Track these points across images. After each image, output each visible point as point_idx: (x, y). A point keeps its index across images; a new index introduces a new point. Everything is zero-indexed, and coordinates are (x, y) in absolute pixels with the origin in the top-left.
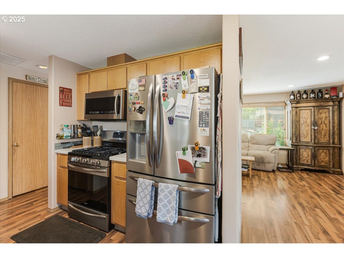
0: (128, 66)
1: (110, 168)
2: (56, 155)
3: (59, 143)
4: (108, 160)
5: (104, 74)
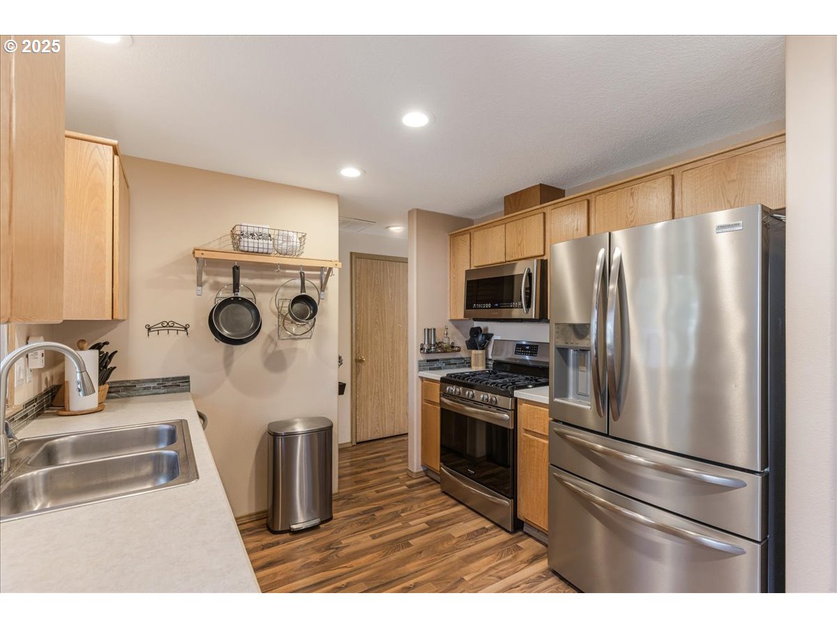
0: (548, 211)
1: (515, 410)
2: (420, 382)
3: (424, 361)
4: (512, 396)
5: (499, 230)
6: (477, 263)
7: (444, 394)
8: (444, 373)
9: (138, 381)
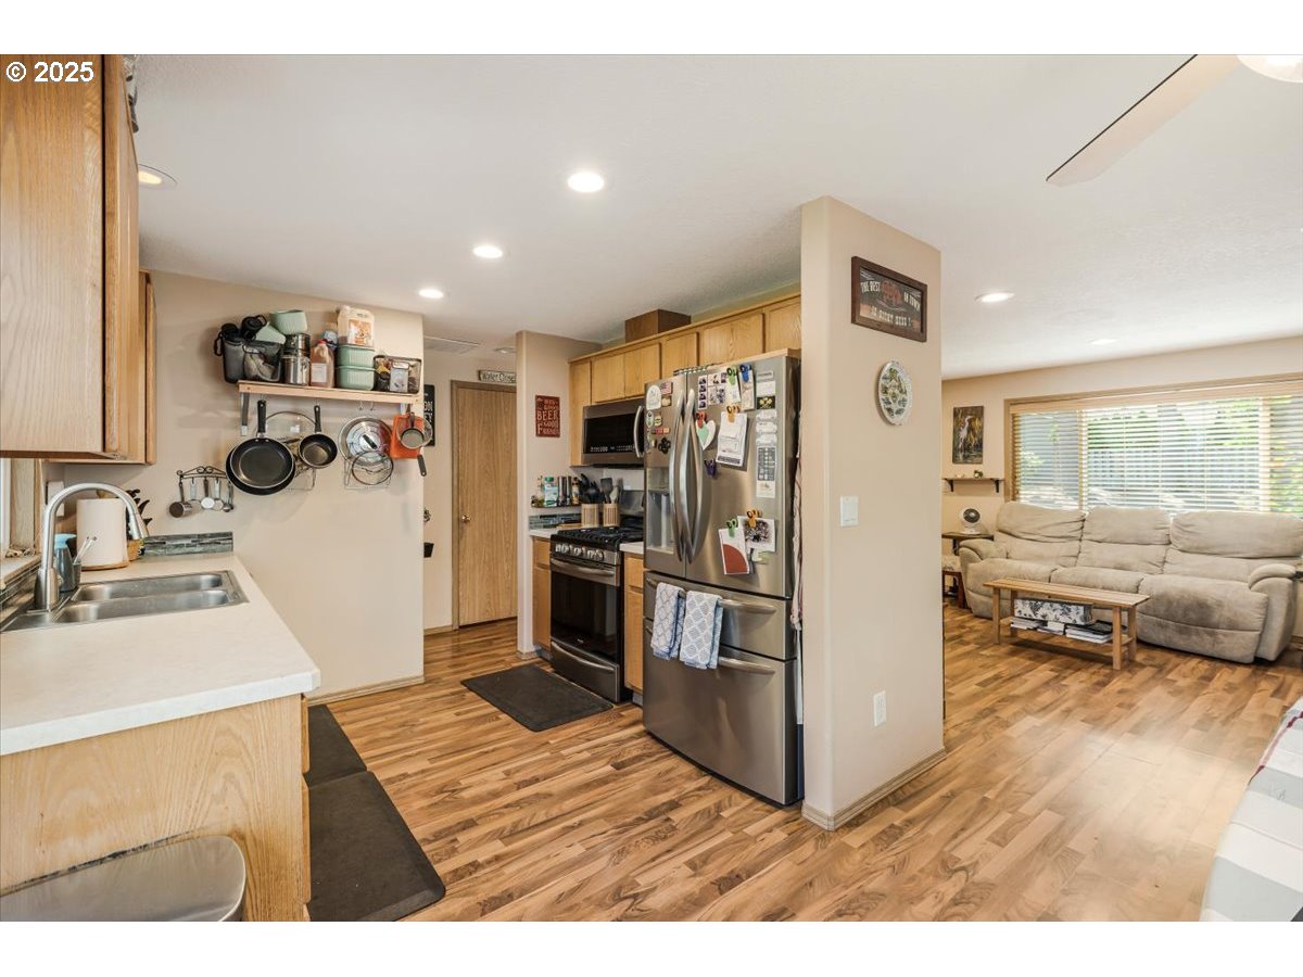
0: (663, 340)
1: (621, 567)
2: (531, 542)
3: (536, 517)
4: (618, 550)
5: (619, 359)
6: (598, 398)
7: (555, 555)
8: (555, 531)
9: (169, 538)
